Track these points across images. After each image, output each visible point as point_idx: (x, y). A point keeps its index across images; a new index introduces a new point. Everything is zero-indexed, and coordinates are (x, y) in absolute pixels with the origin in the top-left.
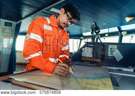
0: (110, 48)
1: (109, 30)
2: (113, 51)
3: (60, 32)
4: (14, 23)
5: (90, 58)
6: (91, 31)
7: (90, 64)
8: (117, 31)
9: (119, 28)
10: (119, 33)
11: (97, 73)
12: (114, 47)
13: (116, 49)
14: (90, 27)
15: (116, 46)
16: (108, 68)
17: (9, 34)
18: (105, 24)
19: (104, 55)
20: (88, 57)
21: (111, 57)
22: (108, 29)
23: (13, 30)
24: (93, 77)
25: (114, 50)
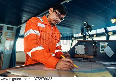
0: (101, 45)
1: (96, 32)
2: (105, 48)
3: (52, 29)
4: (15, 28)
5: (83, 54)
6: (81, 32)
7: (83, 60)
8: (104, 32)
9: (105, 29)
10: (106, 33)
11: (94, 67)
12: (105, 44)
13: (107, 46)
14: (80, 29)
15: (106, 43)
16: (102, 63)
17: (11, 37)
18: (94, 26)
19: (96, 51)
20: (81, 54)
21: (103, 53)
22: (95, 30)
23: (14, 33)
24: (91, 70)
25: (105, 46)
